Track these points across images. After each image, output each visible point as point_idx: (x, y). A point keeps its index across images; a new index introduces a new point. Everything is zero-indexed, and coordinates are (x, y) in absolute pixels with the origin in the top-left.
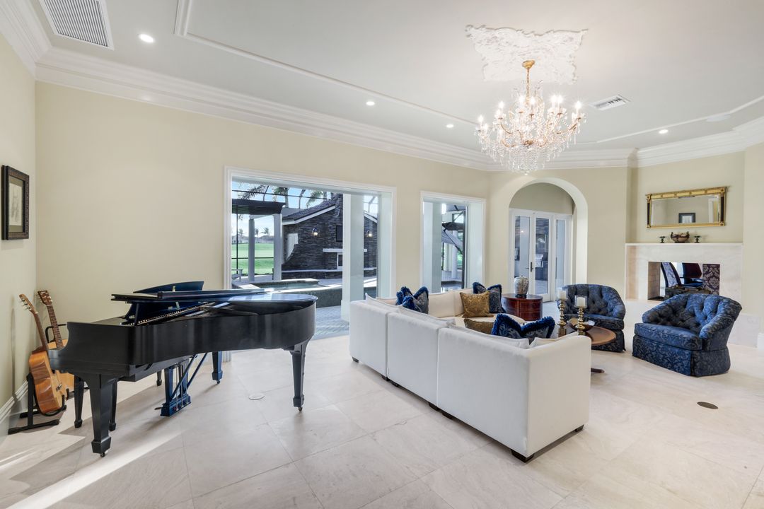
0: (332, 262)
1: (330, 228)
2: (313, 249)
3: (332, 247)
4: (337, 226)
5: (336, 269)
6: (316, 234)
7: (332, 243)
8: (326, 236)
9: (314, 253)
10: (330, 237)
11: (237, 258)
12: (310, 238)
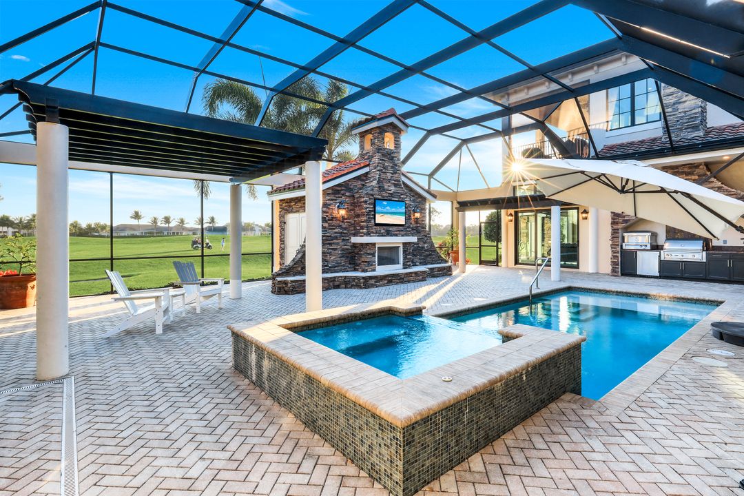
0: (369, 258)
1: (365, 202)
2: (336, 238)
3: (368, 234)
4: (375, 199)
5: (374, 270)
6: (343, 212)
7: (367, 227)
8: (358, 216)
9: (337, 244)
10: (364, 218)
11: (202, 256)
12: (332, 219)
